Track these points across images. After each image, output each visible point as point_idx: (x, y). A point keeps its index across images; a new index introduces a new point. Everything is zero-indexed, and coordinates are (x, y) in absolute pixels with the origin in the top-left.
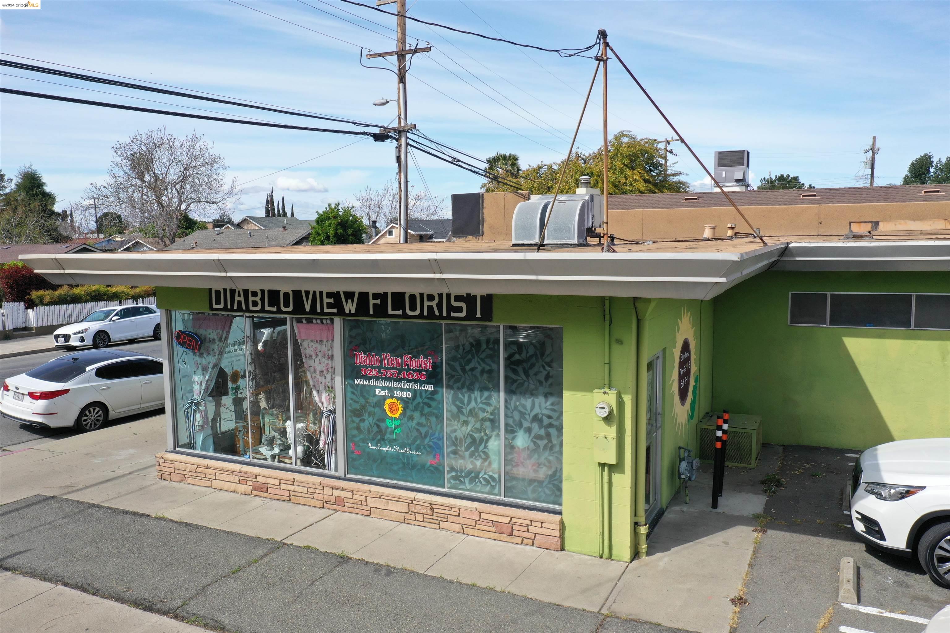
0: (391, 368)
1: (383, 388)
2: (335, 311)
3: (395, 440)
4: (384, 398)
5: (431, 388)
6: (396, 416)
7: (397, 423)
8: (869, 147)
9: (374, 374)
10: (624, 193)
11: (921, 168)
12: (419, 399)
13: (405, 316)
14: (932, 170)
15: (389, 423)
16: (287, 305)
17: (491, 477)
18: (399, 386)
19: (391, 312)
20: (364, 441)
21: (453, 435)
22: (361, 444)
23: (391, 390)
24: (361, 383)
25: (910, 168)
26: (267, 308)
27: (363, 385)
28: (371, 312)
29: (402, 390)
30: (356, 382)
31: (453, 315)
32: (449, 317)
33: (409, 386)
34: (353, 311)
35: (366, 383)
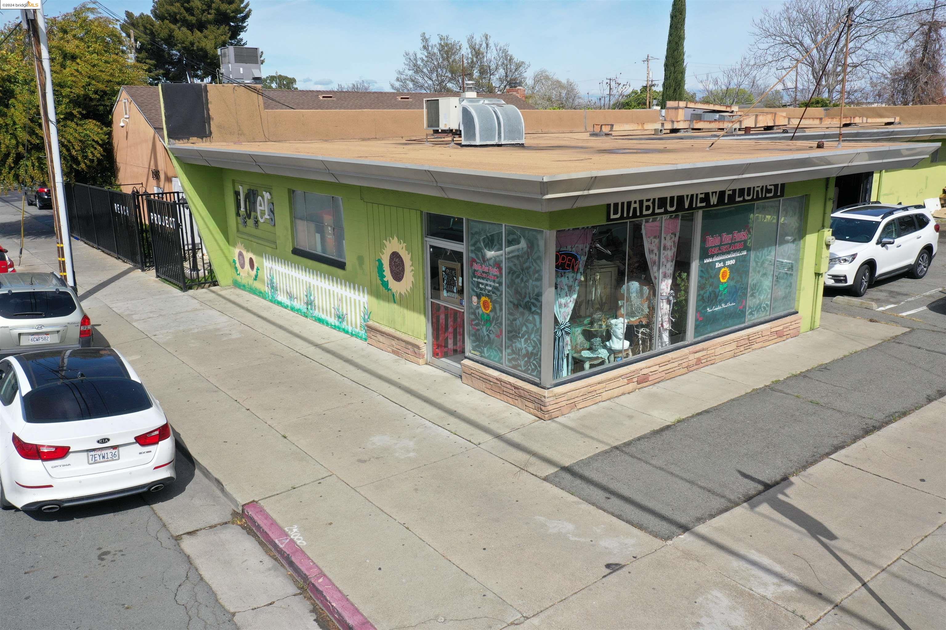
0: (726, 244)
1: (720, 261)
2: (704, 204)
3: (722, 300)
4: (720, 269)
5: (745, 253)
6: (725, 281)
7: (725, 285)
9: (716, 252)
12: (738, 263)
13: (744, 201)
15: (721, 288)
16: (672, 206)
17: (767, 305)
18: (729, 257)
19: (738, 199)
20: (705, 308)
21: (752, 283)
22: (703, 311)
23: (724, 261)
24: (708, 261)
26: (657, 211)
27: (709, 263)
28: (726, 201)
29: (730, 259)
30: (705, 262)
31: (768, 195)
32: (766, 198)
33: (734, 255)
34: (715, 203)
35: (711, 260)
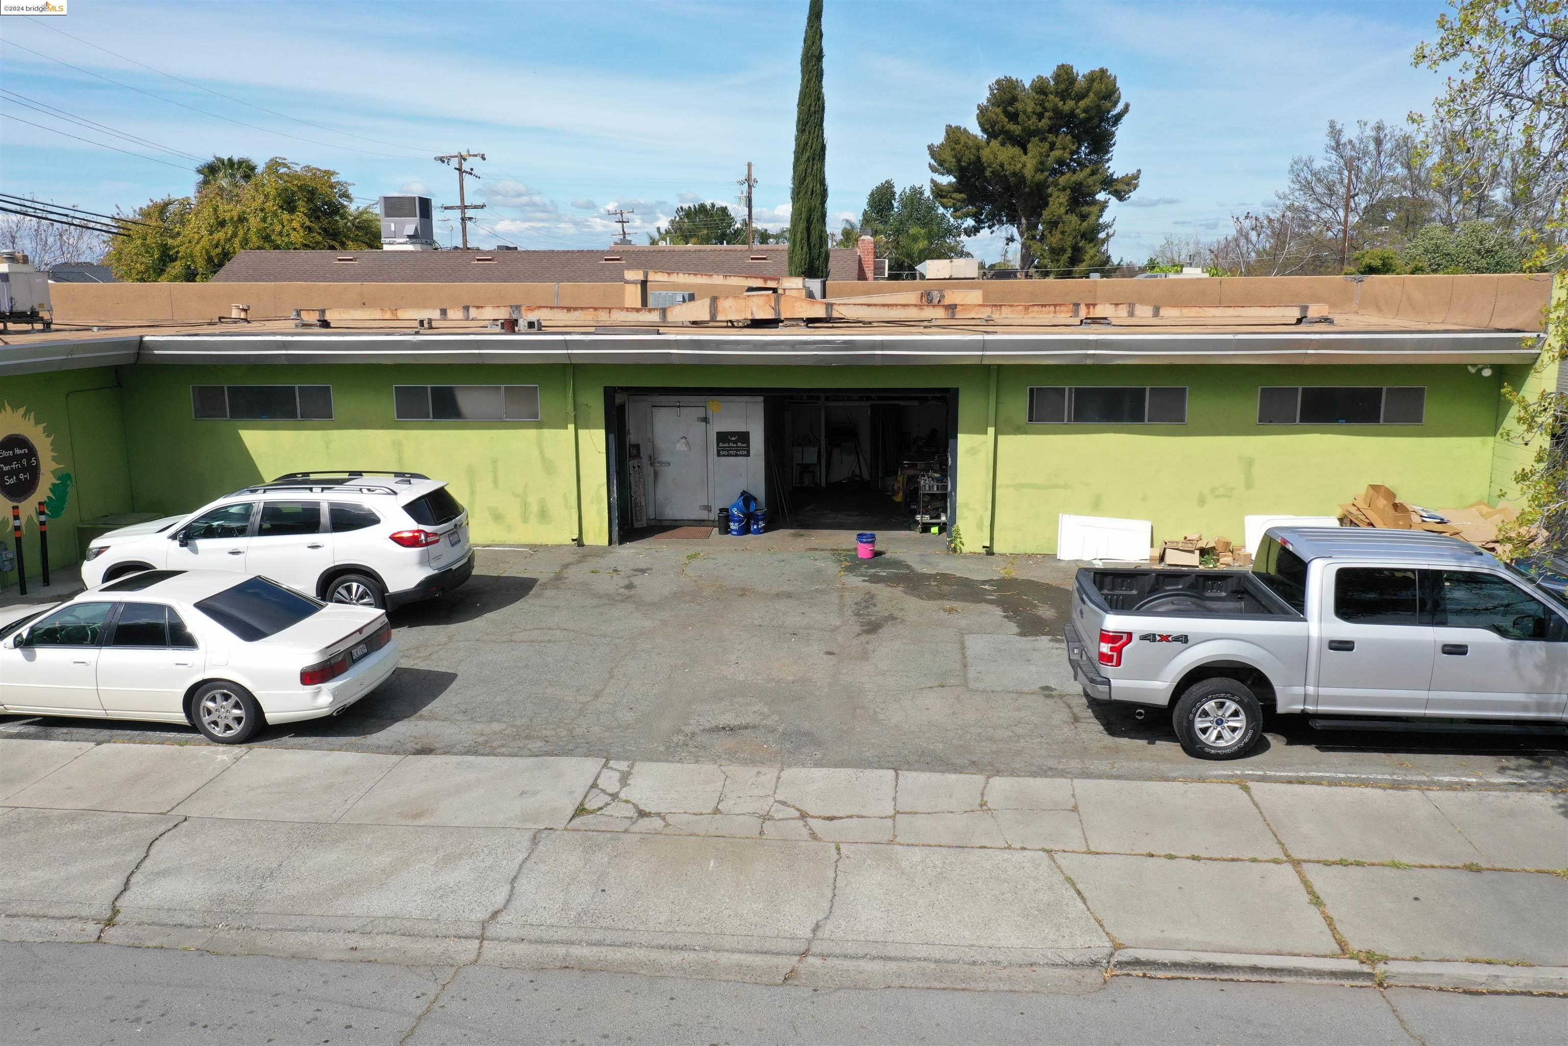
8: (743, 179)
10: (277, 247)
11: (880, 200)
14: (896, 204)
25: (869, 199)
